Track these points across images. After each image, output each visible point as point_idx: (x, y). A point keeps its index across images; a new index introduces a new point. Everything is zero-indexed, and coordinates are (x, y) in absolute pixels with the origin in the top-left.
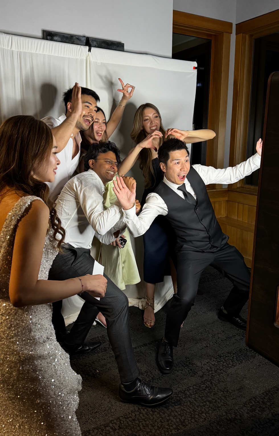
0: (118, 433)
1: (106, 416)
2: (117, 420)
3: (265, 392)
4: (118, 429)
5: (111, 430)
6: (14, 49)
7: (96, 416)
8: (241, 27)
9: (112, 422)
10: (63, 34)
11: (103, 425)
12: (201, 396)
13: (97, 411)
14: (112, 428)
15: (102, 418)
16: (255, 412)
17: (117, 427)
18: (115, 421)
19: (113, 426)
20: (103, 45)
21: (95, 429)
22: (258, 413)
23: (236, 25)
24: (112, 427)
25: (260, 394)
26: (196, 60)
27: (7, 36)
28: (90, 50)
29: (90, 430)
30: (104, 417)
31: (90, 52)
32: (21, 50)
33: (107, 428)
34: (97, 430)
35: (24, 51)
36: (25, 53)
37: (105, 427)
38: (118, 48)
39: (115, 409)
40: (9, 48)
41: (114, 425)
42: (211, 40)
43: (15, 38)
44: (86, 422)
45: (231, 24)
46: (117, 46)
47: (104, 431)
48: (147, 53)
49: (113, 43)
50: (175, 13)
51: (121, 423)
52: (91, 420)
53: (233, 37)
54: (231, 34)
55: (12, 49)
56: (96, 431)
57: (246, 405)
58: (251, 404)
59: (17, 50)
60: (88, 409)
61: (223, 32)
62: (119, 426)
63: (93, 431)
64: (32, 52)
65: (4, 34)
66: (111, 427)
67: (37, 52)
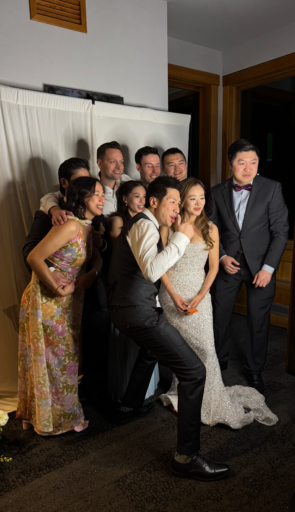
0: (154, 474)
1: (139, 461)
2: (150, 463)
3: (283, 426)
4: (154, 471)
5: (147, 473)
6: (20, 103)
7: (130, 462)
8: (228, 80)
9: (146, 466)
10: (65, 89)
11: (138, 469)
13: (129, 458)
14: (148, 471)
15: (135, 463)
16: (277, 444)
17: (152, 470)
18: (149, 465)
19: (148, 469)
20: (104, 99)
21: (131, 473)
22: (279, 445)
23: (223, 77)
24: (147, 470)
25: (278, 429)
26: (191, 113)
27: (13, 90)
29: (126, 475)
30: (137, 462)
31: (94, 104)
32: (27, 104)
33: (143, 472)
34: (133, 474)
35: (29, 105)
36: (30, 107)
37: (141, 471)
38: (118, 102)
39: (147, 454)
40: (15, 103)
41: (149, 468)
42: (199, 92)
43: (21, 91)
44: (121, 468)
45: (218, 76)
46: (117, 100)
47: (140, 475)
48: (145, 106)
49: (112, 96)
50: (170, 66)
51: (154, 466)
52: (126, 466)
53: (221, 88)
54: (219, 86)
55: (17, 103)
56: (132, 475)
57: (268, 439)
58: (272, 438)
59: (23, 104)
60: (120, 457)
61: (211, 84)
62: (153, 469)
63: (130, 475)
64: (38, 106)
65: (9, 87)
66: (146, 470)
67: (43, 106)
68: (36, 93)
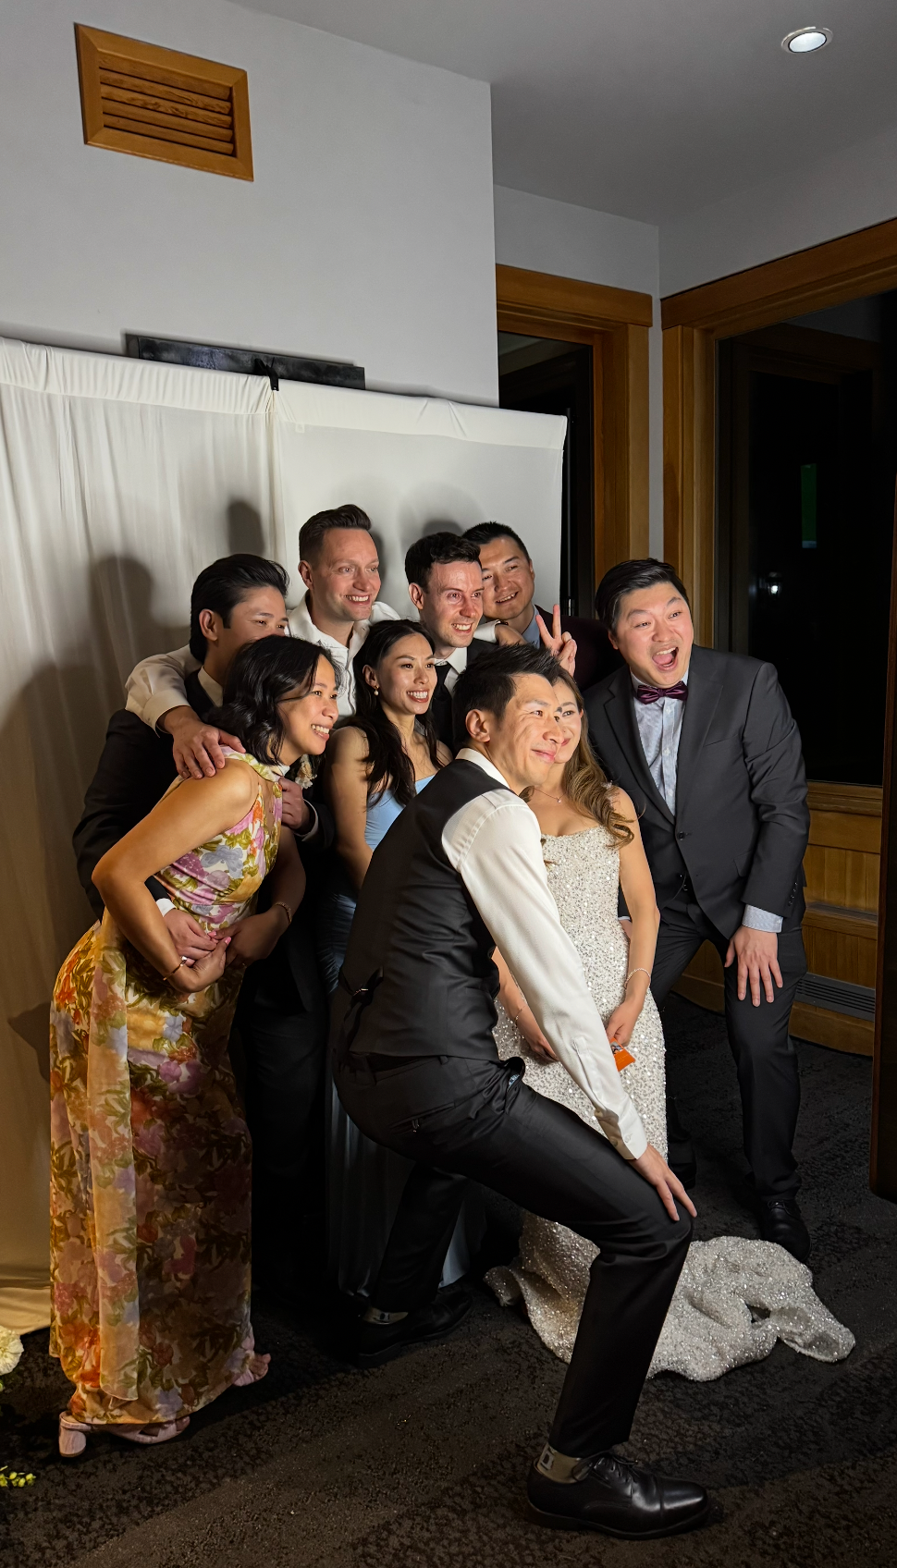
0: (473, 1519)
1: (427, 1478)
2: (462, 1485)
3: (869, 1361)
4: (473, 1510)
5: (451, 1515)
6: (54, 389)
7: (399, 1483)
8: (677, 308)
9: (448, 1494)
10: (187, 345)
11: (423, 1504)
12: (690, 1392)
13: (395, 1469)
14: (454, 1510)
15: (416, 1484)
16: (852, 1418)
17: (467, 1505)
18: (458, 1489)
19: (455, 1502)
20: (305, 373)
21: (402, 1517)
22: (860, 1420)
23: (662, 300)
24: (452, 1507)
25: (856, 1369)
26: (569, 409)
27: (33, 351)
28: (275, 386)
29: (388, 1523)
30: (422, 1482)
31: (278, 390)
32: (76, 393)
33: (439, 1512)
34: (409, 1519)
35: (84, 395)
36: (87, 403)
37: (433, 1509)
38: (347, 382)
39: (451, 1457)
40: (40, 388)
41: (457, 1499)
42: (592, 347)
43: (58, 356)
44: (370, 1502)
45: (648, 299)
46: (343, 376)
47: (432, 1521)
48: (431, 393)
49: (331, 366)
50: (503, 272)
51: (475, 1492)
52: (386, 1494)
53: (656, 336)
54: (650, 329)
55: (47, 391)
56: (407, 1523)
57: (824, 1403)
58: (838, 1399)
59: (63, 393)
60: (369, 1467)
61: (626, 324)
62: (472, 1503)
63: (400, 1524)
64: (107, 397)
65: (23, 345)
66: (449, 1507)
67: (122, 398)
68: (102, 361)
